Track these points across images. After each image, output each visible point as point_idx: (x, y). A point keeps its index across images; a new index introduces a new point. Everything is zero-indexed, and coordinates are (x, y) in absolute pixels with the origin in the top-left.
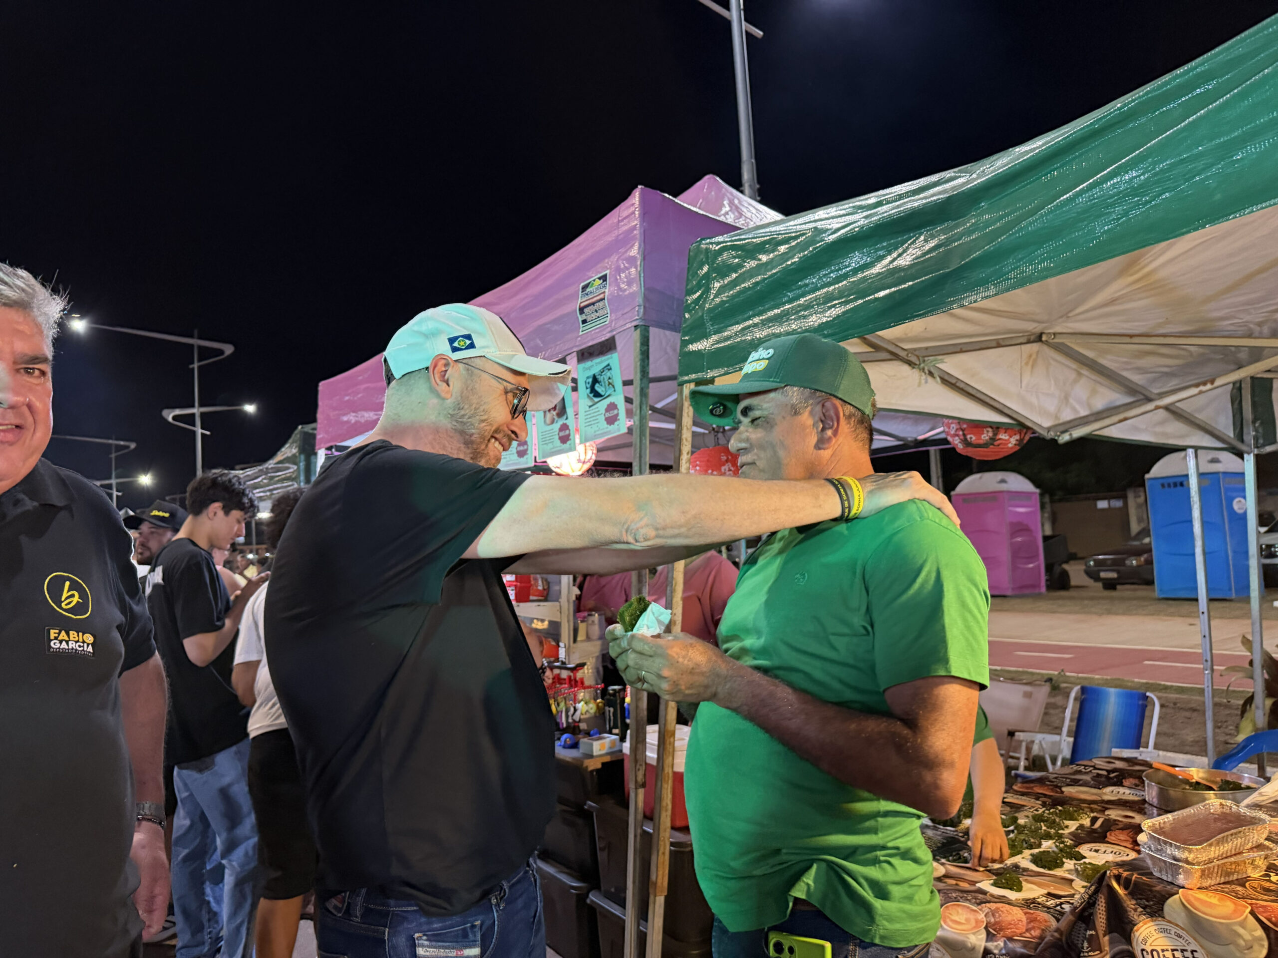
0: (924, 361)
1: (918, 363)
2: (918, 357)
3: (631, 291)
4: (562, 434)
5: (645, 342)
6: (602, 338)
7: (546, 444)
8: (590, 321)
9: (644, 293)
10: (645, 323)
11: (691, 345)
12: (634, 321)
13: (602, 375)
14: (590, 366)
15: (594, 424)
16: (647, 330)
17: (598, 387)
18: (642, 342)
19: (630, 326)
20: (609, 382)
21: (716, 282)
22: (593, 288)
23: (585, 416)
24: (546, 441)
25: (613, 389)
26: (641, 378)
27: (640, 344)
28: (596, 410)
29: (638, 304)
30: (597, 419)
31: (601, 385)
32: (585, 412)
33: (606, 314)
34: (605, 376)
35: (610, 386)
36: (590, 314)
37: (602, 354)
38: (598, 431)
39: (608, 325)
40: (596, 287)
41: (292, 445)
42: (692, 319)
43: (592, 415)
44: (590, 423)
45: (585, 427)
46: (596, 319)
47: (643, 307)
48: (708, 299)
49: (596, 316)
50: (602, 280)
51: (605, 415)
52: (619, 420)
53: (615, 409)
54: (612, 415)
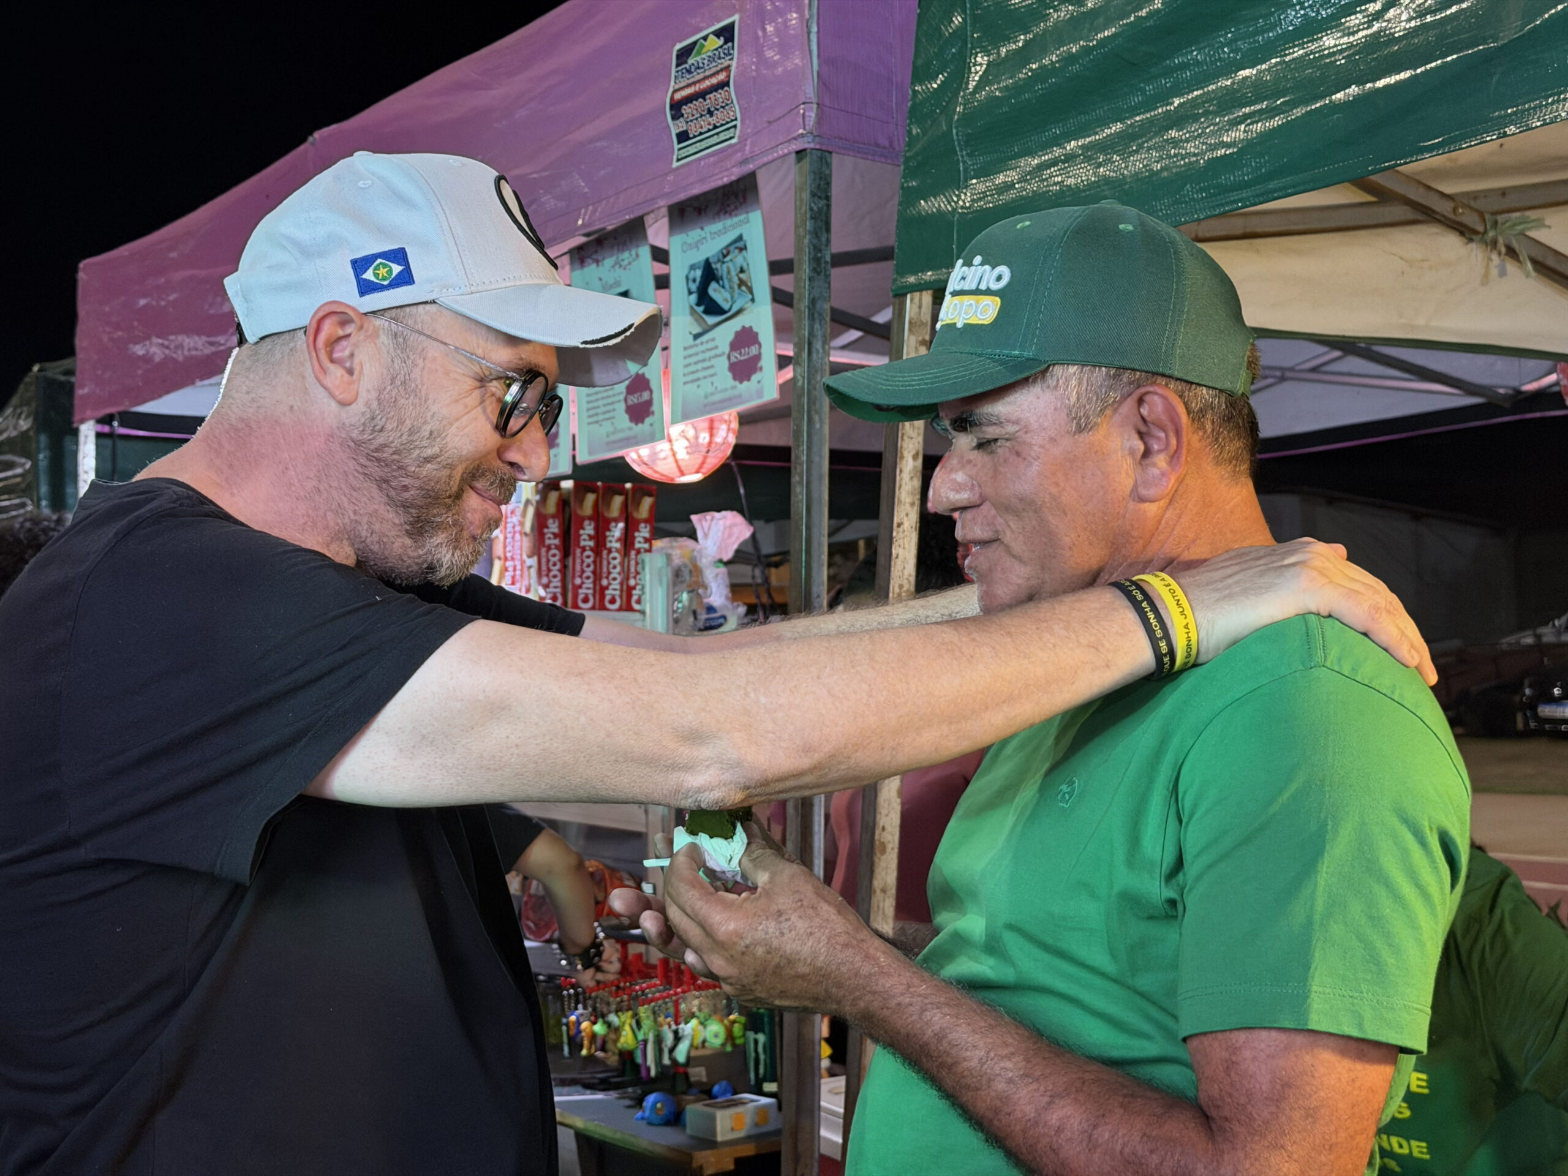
0: (1496, 223)
1: (1480, 228)
2: (1481, 214)
3: (789, 66)
4: (634, 399)
5: (821, 189)
6: (722, 178)
7: (596, 422)
8: (695, 137)
9: (818, 73)
10: (819, 143)
11: (922, 202)
12: (795, 139)
13: (723, 263)
14: (699, 241)
15: (705, 378)
16: (826, 161)
17: (715, 290)
18: (815, 191)
19: (786, 151)
20: (740, 280)
21: (981, 52)
22: (704, 56)
23: (685, 358)
24: (597, 414)
25: (750, 297)
26: (812, 275)
27: (809, 195)
28: (711, 345)
29: (804, 100)
30: (712, 367)
31: (723, 287)
32: (685, 349)
33: (732, 121)
34: (730, 265)
35: (744, 288)
36: (696, 119)
37: (726, 212)
38: (712, 394)
39: (738, 146)
40: (710, 54)
41: (19, 411)
42: (925, 138)
43: (701, 357)
44: (695, 376)
45: (685, 383)
46: (709, 130)
47: (815, 106)
48: (962, 94)
49: (710, 124)
50: (722, 39)
51: (729, 357)
52: (761, 369)
53: (753, 344)
54: (746, 357)
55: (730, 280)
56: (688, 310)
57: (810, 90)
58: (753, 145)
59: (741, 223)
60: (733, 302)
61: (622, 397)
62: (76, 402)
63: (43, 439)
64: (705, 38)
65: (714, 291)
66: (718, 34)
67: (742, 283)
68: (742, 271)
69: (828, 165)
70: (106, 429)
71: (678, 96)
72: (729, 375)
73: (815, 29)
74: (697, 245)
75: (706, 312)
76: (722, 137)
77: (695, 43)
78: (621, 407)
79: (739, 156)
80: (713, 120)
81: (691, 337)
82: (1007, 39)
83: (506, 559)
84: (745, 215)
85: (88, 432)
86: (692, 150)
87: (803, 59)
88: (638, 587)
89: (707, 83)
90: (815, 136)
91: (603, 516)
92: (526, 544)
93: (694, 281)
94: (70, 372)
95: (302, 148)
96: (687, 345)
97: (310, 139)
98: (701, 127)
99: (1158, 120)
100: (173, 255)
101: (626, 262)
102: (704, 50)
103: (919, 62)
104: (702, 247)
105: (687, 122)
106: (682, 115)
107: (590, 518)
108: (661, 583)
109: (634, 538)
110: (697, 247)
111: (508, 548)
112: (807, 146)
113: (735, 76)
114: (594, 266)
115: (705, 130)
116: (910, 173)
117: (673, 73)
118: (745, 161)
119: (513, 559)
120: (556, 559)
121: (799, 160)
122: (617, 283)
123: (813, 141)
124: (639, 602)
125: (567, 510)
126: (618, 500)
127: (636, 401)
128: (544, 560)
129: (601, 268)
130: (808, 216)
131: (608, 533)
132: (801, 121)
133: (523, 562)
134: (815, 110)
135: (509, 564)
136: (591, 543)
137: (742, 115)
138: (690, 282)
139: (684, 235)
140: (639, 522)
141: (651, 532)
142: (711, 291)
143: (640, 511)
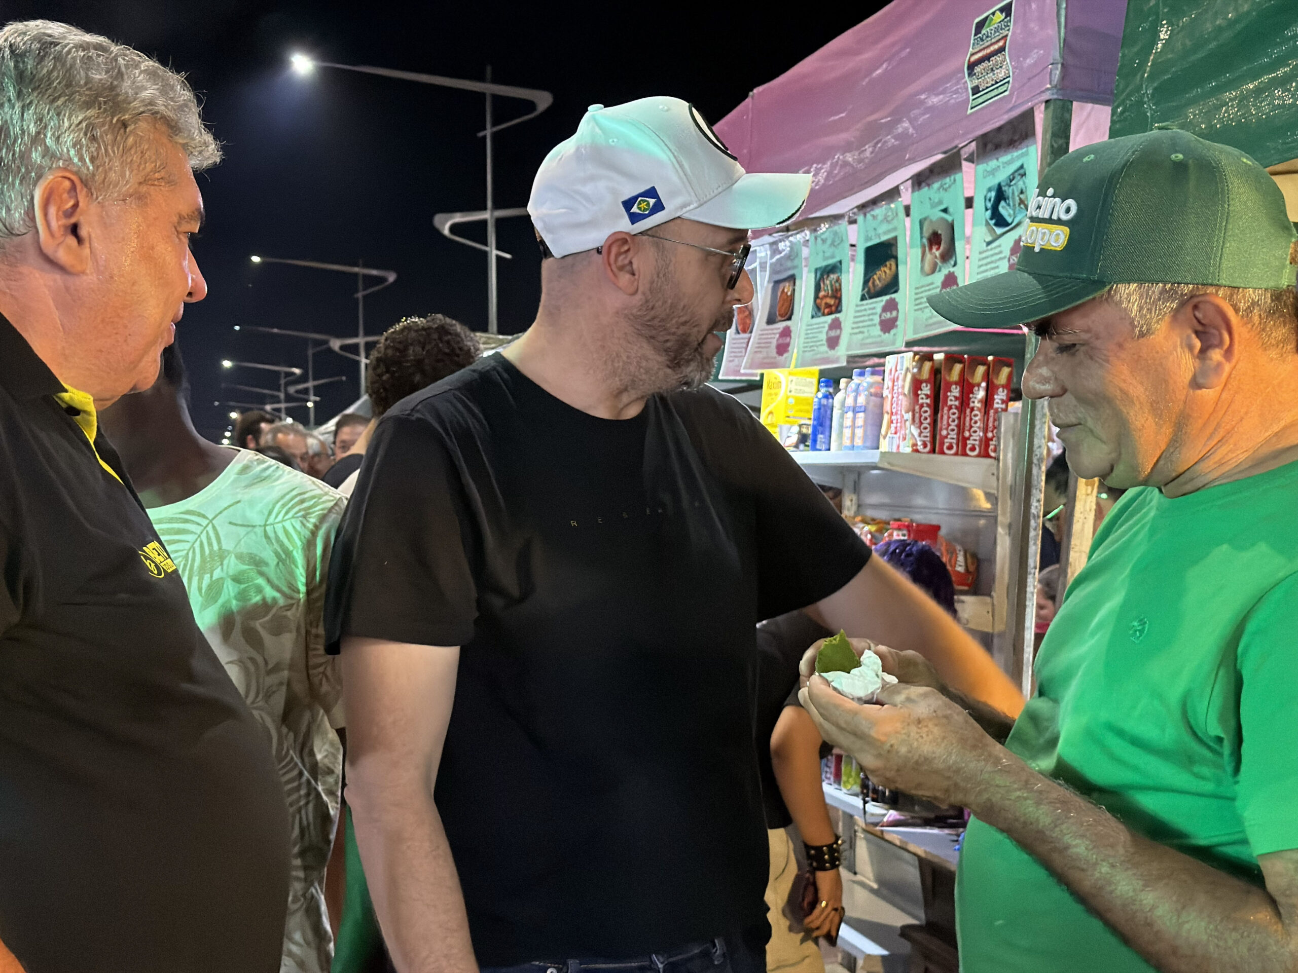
3: (1043, 35)
8: (983, 90)
9: (1065, 40)
10: (1063, 95)
13: (1010, 186)
14: (995, 169)
16: (1066, 108)
17: (1003, 207)
18: (1057, 131)
19: (1038, 101)
20: (1020, 199)
21: (1167, 23)
22: (992, 28)
23: (980, 260)
24: (921, 303)
27: (1052, 135)
28: (997, 251)
29: (1052, 62)
30: (998, 267)
31: (1009, 205)
32: (980, 253)
33: (1007, 77)
34: (1014, 187)
35: (1022, 206)
36: (984, 76)
37: (1014, 147)
39: (1009, 98)
40: (996, 26)
42: (1126, 92)
43: (989, 260)
46: (993, 85)
47: (1060, 66)
48: (1151, 57)
49: (993, 80)
50: (1004, 14)
51: (1009, 260)
55: (1014, 200)
56: (984, 222)
57: (1056, 55)
58: (1018, 98)
59: (1023, 155)
60: (1015, 217)
64: (993, 14)
65: (1003, 210)
66: (1001, 10)
67: (1022, 202)
68: (1022, 192)
69: (1070, 111)
71: (973, 59)
73: (1064, 5)
74: (993, 172)
75: (996, 224)
77: (987, 18)
79: (1007, 106)
80: (994, 77)
81: (984, 244)
83: (892, 413)
84: (1025, 149)
86: (980, 100)
87: (1054, 29)
88: (994, 439)
89: (992, 48)
90: (1060, 89)
91: (968, 380)
92: (904, 402)
93: (990, 200)
96: (981, 250)
97: (751, 93)
98: (987, 83)
101: (947, 185)
102: (993, 22)
103: (1126, 32)
104: (996, 174)
105: (978, 79)
106: (975, 74)
107: (956, 383)
109: (993, 399)
110: (993, 174)
111: (894, 405)
112: (1051, 97)
113: (1009, 43)
114: (926, 188)
115: (989, 85)
116: (1115, 119)
117: (972, 41)
118: (1011, 109)
119: (896, 414)
120: (927, 415)
121: (1046, 108)
122: (941, 202)
123: (1056, 93)
124: (995, 451)
125: (938, 376)
126: (981, 370)
128: (917, 415)
129: (931, 190)
130: (1049, 152)
131: (971, 396)
132: (1048, 77)
133: (903, 416)
134: (1059, 69)
135: (894, 417)
136: (957, 403)
137: (1013, 73)
138: (987, 201)
139: (985, 165)
140: (998, 387)
141: (1007, 395)
142: (1001, 209)
143: (999, 378)
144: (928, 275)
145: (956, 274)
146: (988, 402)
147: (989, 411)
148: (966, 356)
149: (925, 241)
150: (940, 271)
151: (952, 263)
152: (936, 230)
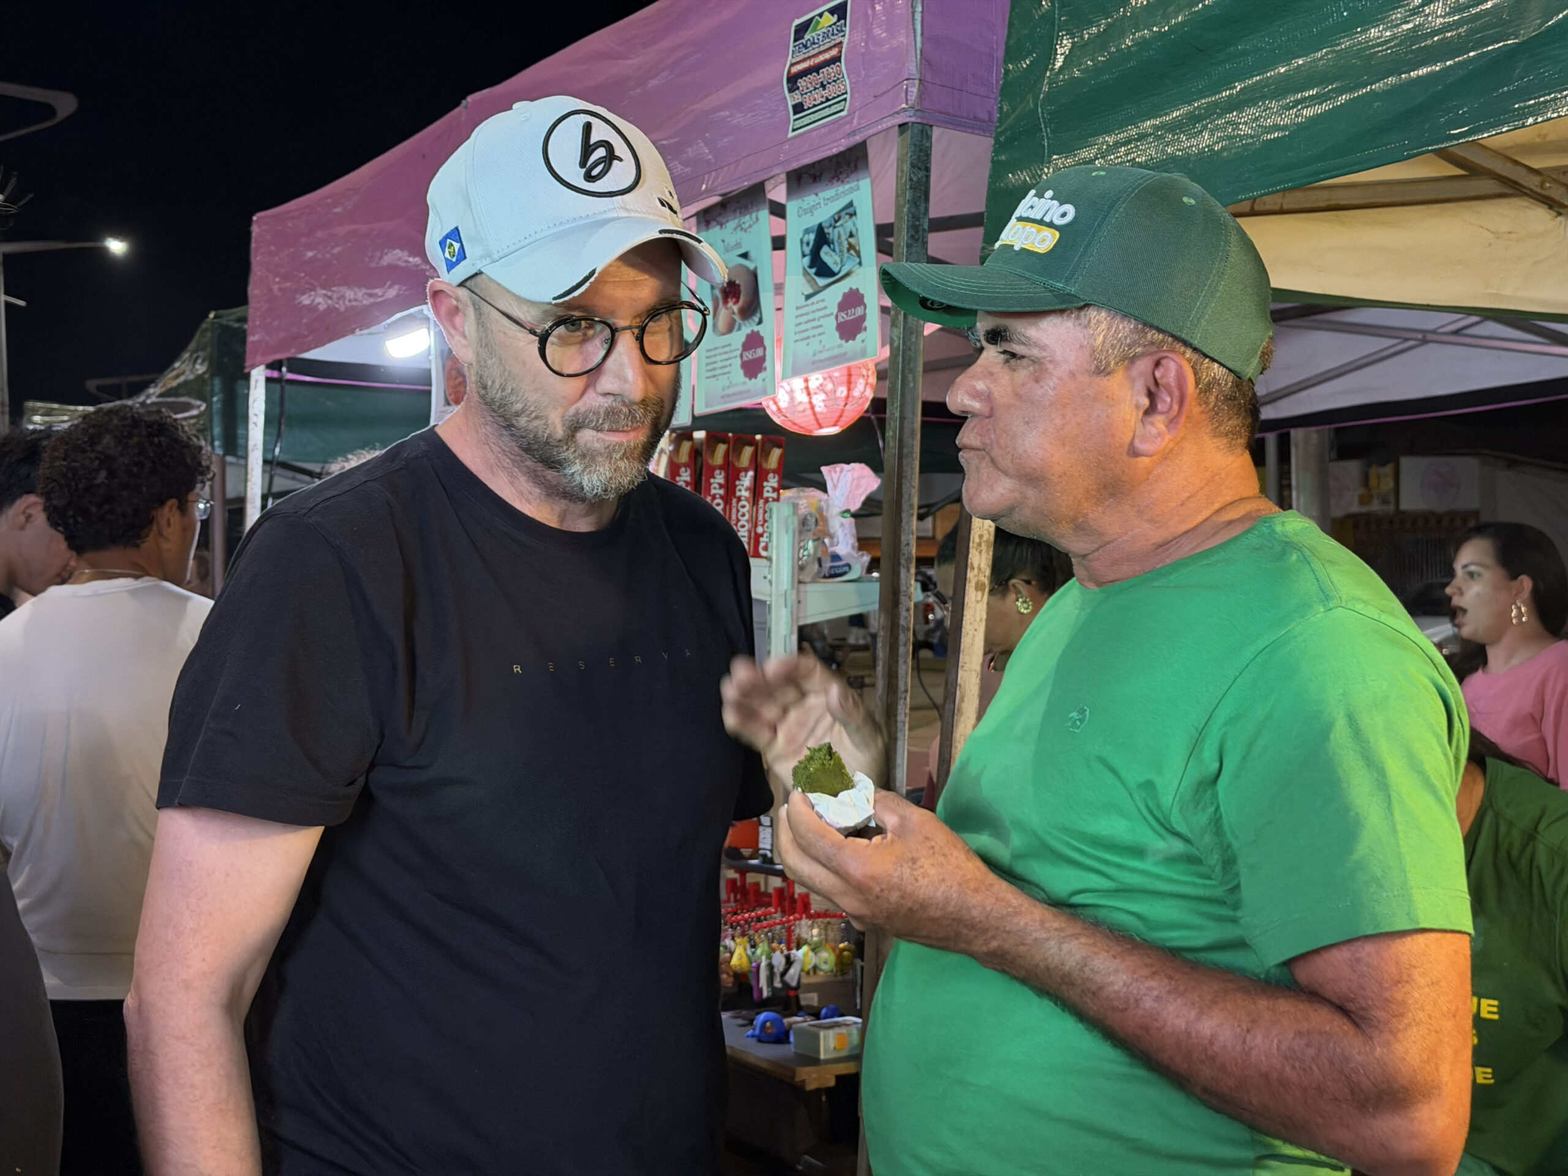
3: (895, 43)
4: (749, 355)
5: (921, 160)
6: (832, 148)
7: (714, 376)
8: (809, 108)
9: (921, 51)
10: (922, 118)
11: (1010, 175)
12: (897, 113)
13: (835, 227)
14: (813, 206)
15: (814, 336)
16: (927, 134)
17: (826, 253)
18: (915, 162)
19: (889, 124)
20: (850, 244)
21: (1066, 35)
22: (818, 32)
24: (714, 369)
25: (858, 260)
26: (910, 241)
27: (909, 165)
28: (821, 305)
29: (907, 77)
30: (821, 326)
31: (834, 250)
32: (798, 308)
33: (843, 94)
34: (841, 229)
35: (852, 252)
36: (811, 92)
37: (838, 180)
38: (820, 352)
39: (847, 119)
40: (824, 30)
41: (195, 355)
42: (1014, 116)
43: (811, 317)
44: (805, 335)
45: (796, 341)
46: (822, 103)
47: (917, 82)
48: (1048, 74)
49: (822, 97)
50: (836, 16)
51: (837, 318)
52: (865, 329)
53: (859, 305)
54: (852, 317)
55: (840, 244)
56: (801, 271)
57: (912, 67)
58: (860, 118)
59: (851, 191)
60: (843, 266)
61: (738, 353)
62: (248, 348)
63: (217, 383)
64: (821, 15)
66: (832, 11)
67: (851, 247)
68: (851, 235)
69: (929, 138)
70: (275, 374)
71: (794, 70)
72: (837, 334)
73: (919, 9)
74: (811, 210)
75: (817, 274)
76: (834, 109)
77: (811, 20)
78: (738, 362)
79: (847, 129)
80: (826, 93)
81: (803, 297)
82: (1090, 24)
84: (856, 183)
85: (258, 376)
86: (806, 121)
87: (907, 36)
88: (765, 535)
89: (821, 58)
90: (918, 110)
91: (733, 465)
93: (808, 244)
94: (243, 319)
95: (456, 111)
96: (799, 305)
98: (815, 100)
99: (1221, 102)
100: (337, 210)
101: (747, 225)
102: (819, 27)
103: (1011, 42)
104: (815, 212)
105: (802, 95)
106: (798, 88)
107: (721, 468)
108: (787, 532)
109: (763, 487)
110: (812, 212)
112: (909, 120)
113: (846, 52)
114: (718, 228)
115: (818, 102)
116: (999, 148)
117: (791, 48)
118: (853, 133)
121: (902, 133)
122: (738, 245)
123: (915, 115)
124: (766, 549)
125: (699, 459)
126: (748, 451)
127: (750, 357)
129: (724, 230)
130: (908, 187)
131: (737, 483)
132: (903, 95)
134: (917, 86)
136: (722, 492)
137: (852, 89)
138: (805, 245)
139: (800, 200)
140: (767, 472)
141: (779, 482)
142: (822, 254)
143: (769, 461)
144: (723, 334)
145: (762, 334)
146: (757, 491)
147: (758, 501)
148: (730, 435)
149: (718, 293)
150: (739, 329)
151: (756, 319)
152: (733, 279)
